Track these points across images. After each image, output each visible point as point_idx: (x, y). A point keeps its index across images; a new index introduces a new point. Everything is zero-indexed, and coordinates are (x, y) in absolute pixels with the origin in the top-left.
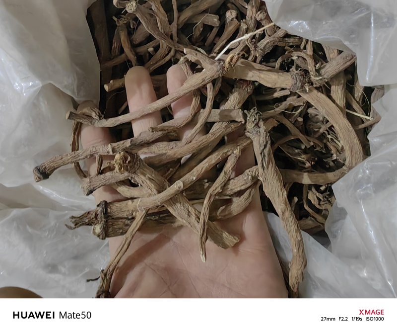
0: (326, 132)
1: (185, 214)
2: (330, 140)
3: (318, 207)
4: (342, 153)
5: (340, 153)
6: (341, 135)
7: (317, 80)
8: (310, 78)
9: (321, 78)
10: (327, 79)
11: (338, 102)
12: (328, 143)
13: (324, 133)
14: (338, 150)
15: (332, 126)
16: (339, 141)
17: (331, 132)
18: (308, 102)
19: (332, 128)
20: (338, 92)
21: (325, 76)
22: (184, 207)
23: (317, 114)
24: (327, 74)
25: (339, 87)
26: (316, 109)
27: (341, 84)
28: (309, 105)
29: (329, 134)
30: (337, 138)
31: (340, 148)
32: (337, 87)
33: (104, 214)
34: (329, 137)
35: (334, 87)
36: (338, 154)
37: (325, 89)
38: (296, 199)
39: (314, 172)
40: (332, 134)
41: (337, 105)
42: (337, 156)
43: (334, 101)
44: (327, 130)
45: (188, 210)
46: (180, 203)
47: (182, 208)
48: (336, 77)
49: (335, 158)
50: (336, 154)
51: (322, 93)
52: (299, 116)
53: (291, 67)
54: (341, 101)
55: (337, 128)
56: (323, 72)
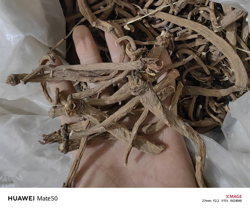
0: (222, 62)
1: (122, 135)
2: (224, 67)
3: (215, 111)
4: (232, 76)
5: (231, 76)
6: (233, 65)
7: (217, 28)
8: (212, 27)
9: (220, 27)
10: (224, 27)
11: (231, 42)
12: (223, 69)
13: (220, 62)
14: (230, 74)
15: (226, 58)
16: (231, 68)
17: (225, 62)
18: (210, 42)
19: (226, 59)
20: (231, 35)
21: (223, 26)
22: (121, 131)
23: (216, 50)
24: (224, 24)
25: (232, 32)
26: (215, 46)
27: (233, 30)
28: (210, 44)
29: (224, 63)
30: (229, 66)
31: (231, 73)
32: (231, 32)
33: (65, 130)
34: (224, 65)
35: (229, 32)
36: (230, 76)
37: (222, 34)
38: (201, 106)
39: (213, 88)
40: (226, 63)
41: (231, 45)
42: (229, 78)
43: (228, 42)
44: (222, 61)
45: (124, 133)
46: (118, 129)
47: (120, 131)
48: (230, 26)
49: (228, 79)
50: (228, 77)
51: (220, 36)
52: (203, 52)
53: (198, 18)
54: (233, 42)
55: (230, 60)
56: (221, 22)
